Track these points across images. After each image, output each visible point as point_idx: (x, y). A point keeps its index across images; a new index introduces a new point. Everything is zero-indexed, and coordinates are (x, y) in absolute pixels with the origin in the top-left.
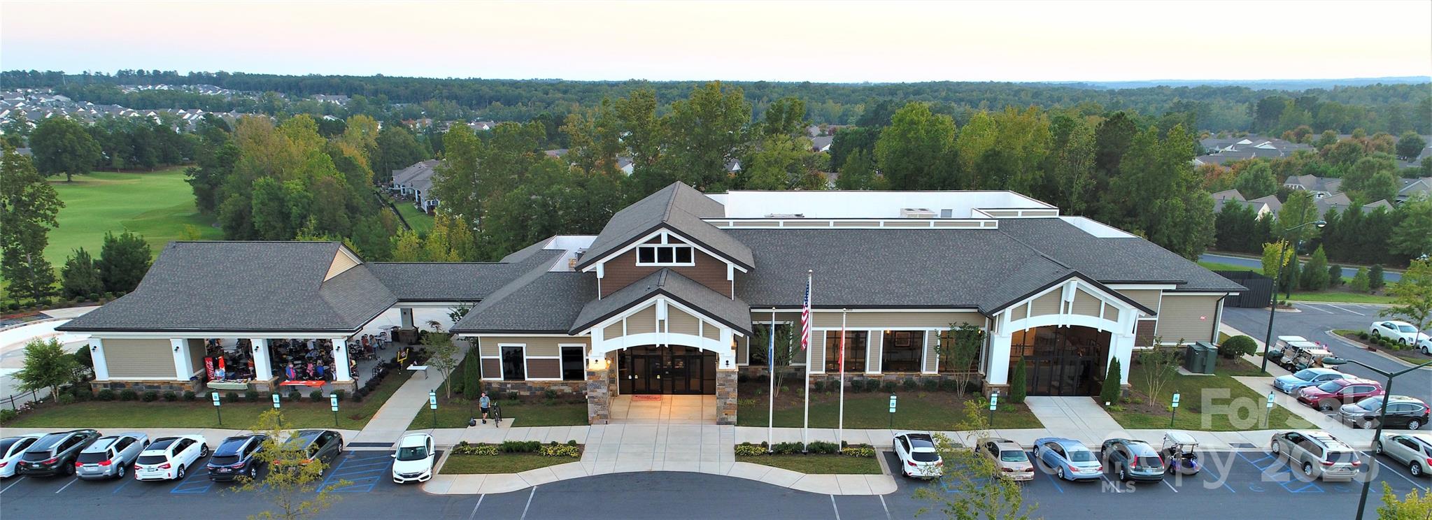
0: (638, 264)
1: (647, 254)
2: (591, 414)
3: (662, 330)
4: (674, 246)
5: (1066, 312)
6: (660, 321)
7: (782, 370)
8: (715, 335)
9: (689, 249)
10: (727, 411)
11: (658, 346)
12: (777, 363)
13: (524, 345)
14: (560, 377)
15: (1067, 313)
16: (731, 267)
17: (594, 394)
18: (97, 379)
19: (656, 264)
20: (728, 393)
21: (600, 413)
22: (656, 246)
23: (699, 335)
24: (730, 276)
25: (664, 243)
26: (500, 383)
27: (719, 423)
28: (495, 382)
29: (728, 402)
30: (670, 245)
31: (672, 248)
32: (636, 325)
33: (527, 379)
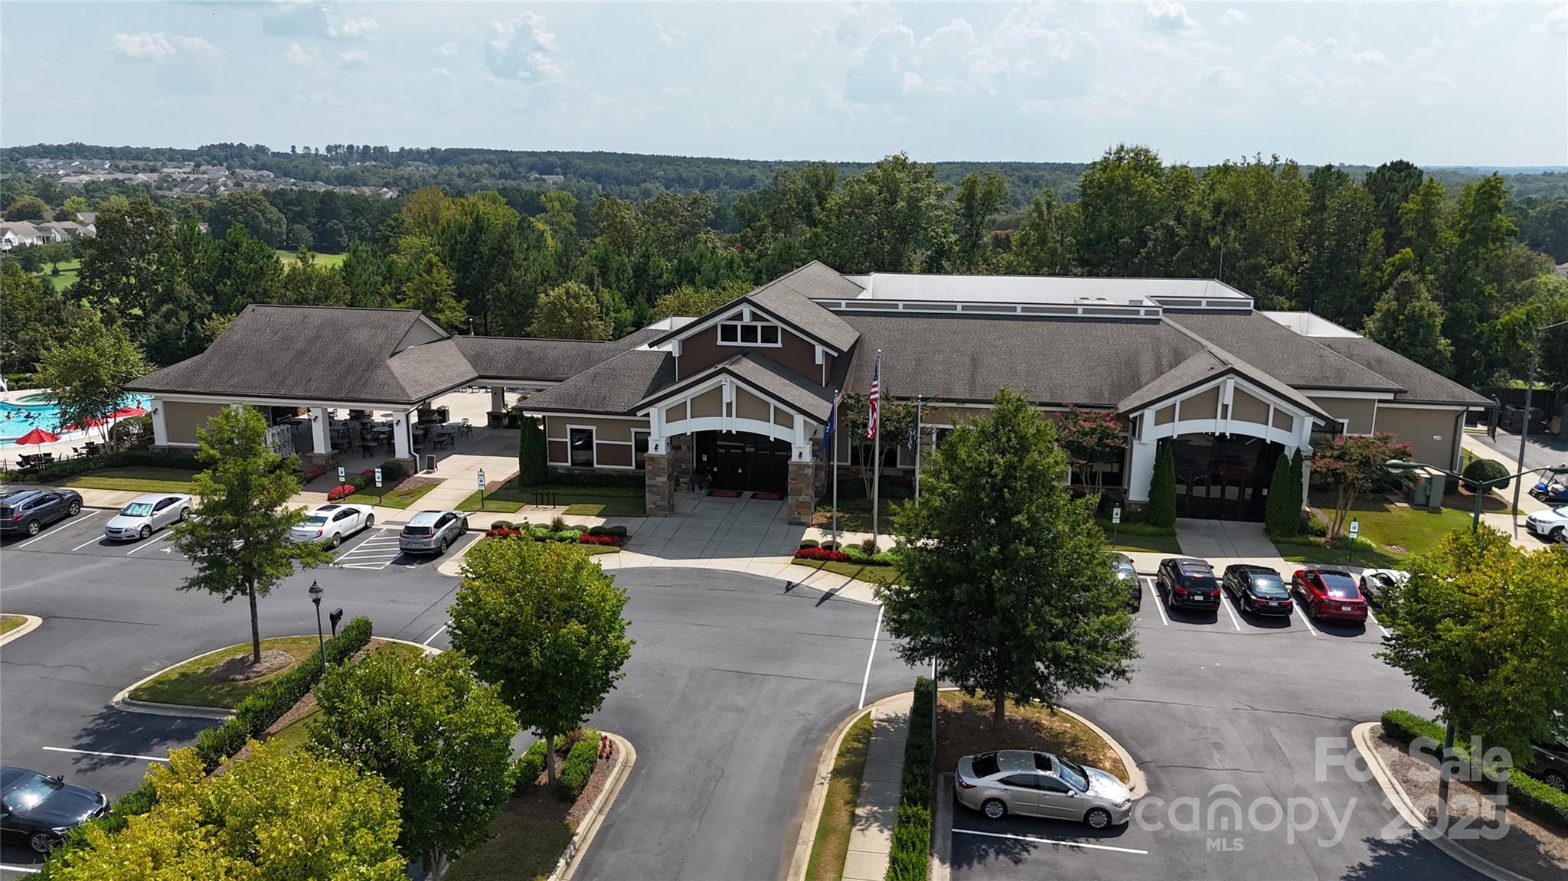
0: (720, 343)
1: (729, 332)
2: (649, 506)
3: (729, 415)
4: (759, 324)
5: (1224, 417)
6: (727, 403)
7: (888, 471)
8: (789, 423)
9: (776, 327)
10: (799, 510)
11: (724, 432)
12: (882, 465)
13: (594, 428)
14: (631, 465)
15: (1226, 418)
16: (819, 350)
17: (653, 482)
18: (156, 444)
19: (739, 343)
20: (801, 489)
21: (658, 504)
22: (739, 324)
23: (769, 422)
24: (819, 359)
25: (747, 319)
26: (568, 469)
27: (790, 524)
28: (561, 467)
29: (801, 499)
30: (754, 323)
31: (756, 327)
32: (701, 408)
33: (596, 466)
